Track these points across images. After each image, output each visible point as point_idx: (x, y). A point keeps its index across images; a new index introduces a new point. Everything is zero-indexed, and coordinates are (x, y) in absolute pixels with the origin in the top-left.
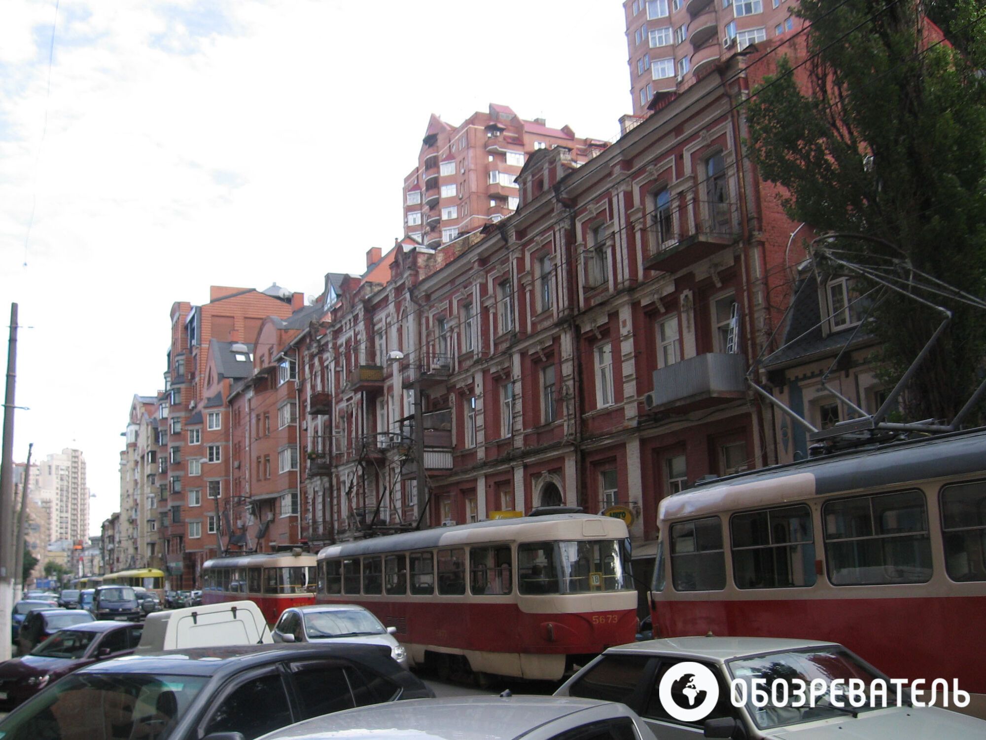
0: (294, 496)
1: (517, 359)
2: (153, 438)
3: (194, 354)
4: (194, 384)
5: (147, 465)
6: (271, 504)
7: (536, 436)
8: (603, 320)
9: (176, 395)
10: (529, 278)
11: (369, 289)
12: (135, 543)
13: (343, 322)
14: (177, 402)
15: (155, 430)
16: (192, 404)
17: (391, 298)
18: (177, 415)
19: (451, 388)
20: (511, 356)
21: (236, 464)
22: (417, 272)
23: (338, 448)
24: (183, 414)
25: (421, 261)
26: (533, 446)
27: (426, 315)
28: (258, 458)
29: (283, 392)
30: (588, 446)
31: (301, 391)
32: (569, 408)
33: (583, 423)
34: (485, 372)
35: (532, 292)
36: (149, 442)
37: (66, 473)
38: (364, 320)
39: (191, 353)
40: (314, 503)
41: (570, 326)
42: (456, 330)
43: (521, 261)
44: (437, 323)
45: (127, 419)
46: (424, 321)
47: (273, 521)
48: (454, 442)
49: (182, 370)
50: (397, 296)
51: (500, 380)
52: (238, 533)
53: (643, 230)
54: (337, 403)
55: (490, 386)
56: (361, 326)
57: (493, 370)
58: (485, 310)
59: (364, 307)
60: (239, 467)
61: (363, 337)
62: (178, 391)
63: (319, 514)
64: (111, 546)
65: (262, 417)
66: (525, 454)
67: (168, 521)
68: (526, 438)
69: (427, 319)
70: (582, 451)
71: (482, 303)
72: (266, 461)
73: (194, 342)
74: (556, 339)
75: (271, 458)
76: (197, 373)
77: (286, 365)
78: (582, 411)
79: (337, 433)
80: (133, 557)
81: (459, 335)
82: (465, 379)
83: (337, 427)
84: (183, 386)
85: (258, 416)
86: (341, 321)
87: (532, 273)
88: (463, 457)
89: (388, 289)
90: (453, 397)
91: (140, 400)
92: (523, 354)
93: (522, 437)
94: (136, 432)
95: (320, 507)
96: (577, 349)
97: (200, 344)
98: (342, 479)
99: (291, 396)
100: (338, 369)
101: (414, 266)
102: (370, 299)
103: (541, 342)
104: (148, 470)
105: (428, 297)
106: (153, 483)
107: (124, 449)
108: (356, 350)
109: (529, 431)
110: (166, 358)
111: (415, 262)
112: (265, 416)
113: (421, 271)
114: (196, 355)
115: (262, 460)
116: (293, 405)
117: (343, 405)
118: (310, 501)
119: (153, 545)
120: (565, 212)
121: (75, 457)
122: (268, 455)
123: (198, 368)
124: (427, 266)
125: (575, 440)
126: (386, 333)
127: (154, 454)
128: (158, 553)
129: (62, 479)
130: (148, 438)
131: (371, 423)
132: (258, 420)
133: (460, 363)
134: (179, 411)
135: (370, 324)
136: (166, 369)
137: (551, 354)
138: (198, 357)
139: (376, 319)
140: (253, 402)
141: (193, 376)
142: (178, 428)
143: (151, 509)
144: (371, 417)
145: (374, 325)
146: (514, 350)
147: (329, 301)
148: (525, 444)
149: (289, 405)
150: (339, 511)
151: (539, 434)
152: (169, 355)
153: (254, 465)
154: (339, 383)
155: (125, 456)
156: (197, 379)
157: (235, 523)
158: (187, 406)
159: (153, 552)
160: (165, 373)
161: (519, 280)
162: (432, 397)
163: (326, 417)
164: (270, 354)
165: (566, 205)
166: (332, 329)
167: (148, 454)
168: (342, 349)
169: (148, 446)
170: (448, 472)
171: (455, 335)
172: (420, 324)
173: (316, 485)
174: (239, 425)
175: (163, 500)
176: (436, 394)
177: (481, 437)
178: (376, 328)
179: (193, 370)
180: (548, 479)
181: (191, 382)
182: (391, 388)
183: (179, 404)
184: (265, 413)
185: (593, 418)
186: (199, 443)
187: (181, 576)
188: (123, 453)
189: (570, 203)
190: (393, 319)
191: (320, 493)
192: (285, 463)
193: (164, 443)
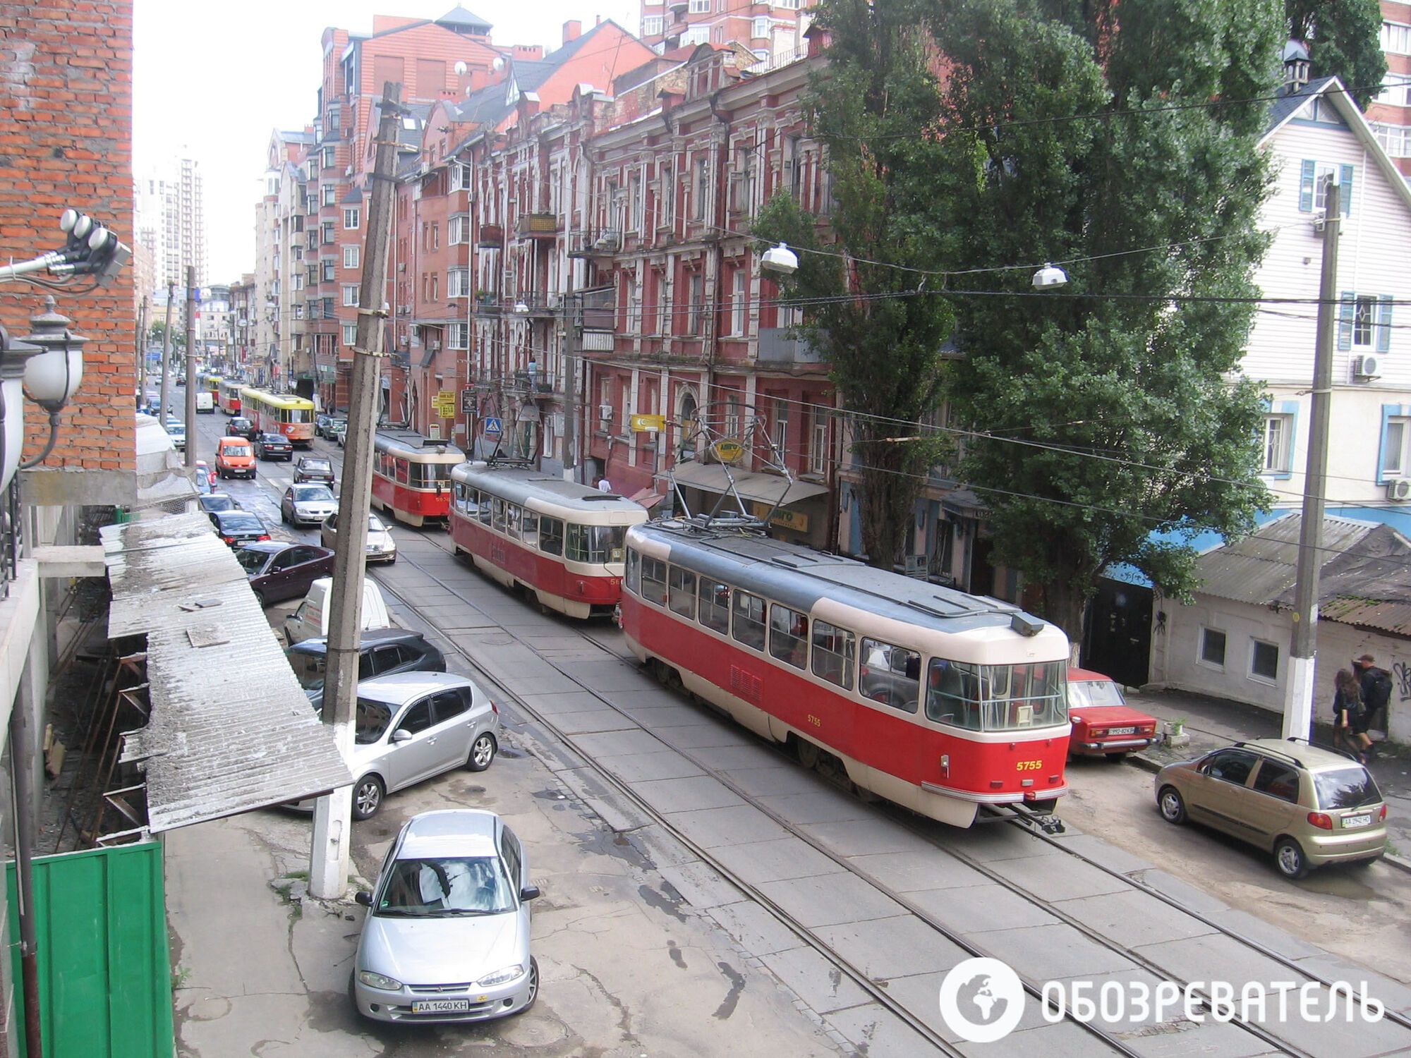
0: (464, 327)
1: (671, 260)
2: (299, 197)
3: (352, 104)
4: (351, 143)
5: (292, 232)
6: (439, 331)
7: (681, 345)
8: (740, 252)
9: (329, 155)
10: (688, 179)
11: (546, 120)
12: (276, 326)
13: (519, 150)
14: (330, 165)
15: (302, 188)
16: (348, 172)
17: (567, 141)
18: (330, 181)
19: (616, 265)
20: (667, 256)
21: (401, 266)
22: (593, 123)
23: (508, 292)
24: (337, 181)
25: (598, 110)
26: (677, 355)
27: (598, 175)
28: (424, 274)
29: (454, 203)
30: (718, 370)
31: (474, 205)
32: (708, 328)
33: (718, 344)
34: (646, 261)
35: (690, 194)
36: (294, 204)
37: (174, 192)
38: (539, 156)
39: (348, 101)
40: (483, 344)
41: (714, 247)
42: (625, 204)
43: (682, 157)
44: (609, 188)
45: (265, 162)
46: (596, 181)
47: (440, 350)
48: (616, 324)
49: (336, 122)
50: (571, 142)
51: (657, 273)
52: (402, 350)
53: (779, 173)
54: (509, 240)
55: (649, 277)
56: (535, 162)
57: (652, 262)
58: (650, 194)
59: (539, 142)
60: (404, 270)
61: (537, 173)
62: (331, 151)
63: (488, 358)
64: (243, 323)
65: (429, 227)
66: (672, 361)
67: (317, 314)
68: (673, 343)
69: (600, 179)
70: (715, 374)
71: (648, 186)
72: (432, 279)
73: (352, 89)
74: (703, 254)
75: (438, 277)
76: (356, 130)
77: (460, 166)
78: (719, 335)
79: (507, 274)
80: (273, 347)
81: (627, 209)
82: (629, 262)
83: (508, 268)
84: (337, 144)
85: (425, 224)
86: (516, 147)
87: (691, 174)
88: (623, 342)
89: (565, 131)
90: (617, 275)
91: (283, 137)
92: (677, 257)
93: (670, 341)
94: (277, 181)
95: (488, 350)
96: (719, 272)
97: (360, 94)
98: (511, 327)
99: (463, 209)
100: (511, 201)
101: (590, 115)
102: (546, 134)
103: (691, 253)
104: (294, 239)
105: (602, 155)
106: (299, 258)
107: (261, 201)
108: (531, 188)
109: (676, 337)
110: (316, 95)
111: (591, 111)
112: (432, 227)
113: (597, 122)
114: (354, 105)
115: (429, 277)
116: (465, 219)
117: (515, 244)
118: (479, 340)
119: (299, 337)
120: (720, 125)
121: (186, 170)
122: (436, 274)
123: (357, 124)
124: (604, 117)
125: (709, 361)
126: (561, 178)
127: (300, 218)
128: (305, 347)
129: (169, 201)
130: (292, 197)
131: (541, 275)
132: (425, 229)
133: (626, 239)
134: (334, 176)
135: (546, 163)
136: (316, 114)
137: (699, 266)
138: (357, 106)
139: (552, 158)
140: (420, 205)
141: (351, 132)
142: (332, 199)
143: (296, 291)
144: (541, 268)
145: (550, 165)
146: (669, 251)
147: (511, 95)
148: (672, 350)
149: (460, 219)
150: (507, 363)
151: (684, 343)
152: (320, 92)
153: (420, 281)
154: (512, 216)
155: (262, 210)
156: (356, 138)
157: (398, 338)
158: (343, 171)
159: (298, 346)
160: (315, 119)
161: (680, 178)
162: (599, 268)
163: (498, 250)
164: (442, 147)
165: (721, 120)
166: (506, 153)
167: (292, 218)
168: (516, 179)
169: (292, 208)
170: (608, 355)
171: (624, 209)
172: (592, 185)
173: (484, 325)
174: (406, 218)
175: (311, 285)
176: (604, 267)
177: (638, 329)
178: (552, 168)
179: (350, 125)
180: (688, 391)
181: (348, 140)
182: (562, 242)
183: (333, 167)
184: (433, 223)
185: (727, 343)
186: (357, 228)
187: (334, 386)
188: (259, 206)
189: (727, 117)
190: (567, 163)
191: (490, 335)
192: (455, 287)
193: (313, 211)
